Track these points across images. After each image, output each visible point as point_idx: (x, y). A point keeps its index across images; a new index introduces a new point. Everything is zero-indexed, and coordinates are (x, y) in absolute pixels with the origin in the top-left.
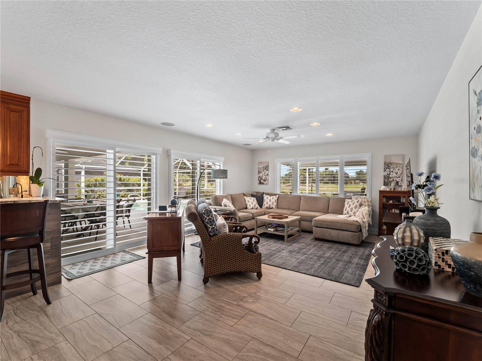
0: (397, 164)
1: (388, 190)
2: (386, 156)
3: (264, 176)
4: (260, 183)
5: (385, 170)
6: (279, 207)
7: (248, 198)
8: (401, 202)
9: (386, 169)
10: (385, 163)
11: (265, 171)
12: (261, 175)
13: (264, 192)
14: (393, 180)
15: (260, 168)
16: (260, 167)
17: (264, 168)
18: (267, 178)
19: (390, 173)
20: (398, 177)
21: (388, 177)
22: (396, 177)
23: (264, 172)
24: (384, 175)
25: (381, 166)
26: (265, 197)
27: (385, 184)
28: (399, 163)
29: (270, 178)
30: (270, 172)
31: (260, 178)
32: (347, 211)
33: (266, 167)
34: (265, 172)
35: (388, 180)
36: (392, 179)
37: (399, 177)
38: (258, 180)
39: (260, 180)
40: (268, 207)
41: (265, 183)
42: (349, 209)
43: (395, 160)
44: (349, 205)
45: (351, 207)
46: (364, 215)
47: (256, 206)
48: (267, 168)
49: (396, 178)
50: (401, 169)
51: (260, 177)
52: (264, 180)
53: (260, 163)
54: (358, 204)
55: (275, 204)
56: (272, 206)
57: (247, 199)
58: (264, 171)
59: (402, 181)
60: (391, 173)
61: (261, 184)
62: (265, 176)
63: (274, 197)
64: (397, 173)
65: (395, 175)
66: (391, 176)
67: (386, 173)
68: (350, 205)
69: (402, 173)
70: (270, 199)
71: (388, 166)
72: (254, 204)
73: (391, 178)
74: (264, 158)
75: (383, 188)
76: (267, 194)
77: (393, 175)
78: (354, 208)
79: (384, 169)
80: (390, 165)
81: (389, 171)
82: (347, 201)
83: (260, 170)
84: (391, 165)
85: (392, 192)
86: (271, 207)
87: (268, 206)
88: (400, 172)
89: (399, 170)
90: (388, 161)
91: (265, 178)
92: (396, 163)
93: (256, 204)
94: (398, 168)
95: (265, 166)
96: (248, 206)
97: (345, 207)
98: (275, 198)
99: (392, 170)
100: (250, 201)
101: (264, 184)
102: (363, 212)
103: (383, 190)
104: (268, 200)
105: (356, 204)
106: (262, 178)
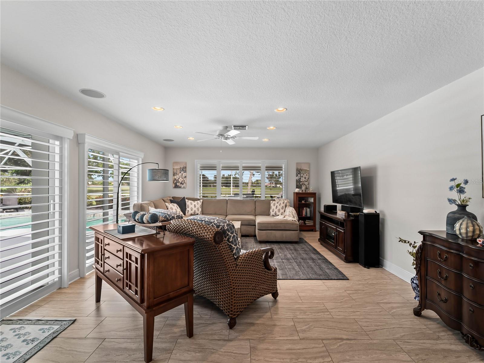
1: (301, 192)
2: (297, 164)
3: (181, 178)
4: (176, 186)
5: (297, 176)
6: (205, 212)
7: (170, 204)
9: (298, 174)
10: (297, 169)
11: (182, 172)
12: (176, 177)
13: (184, 197)
14: (303, 184)
15: (176, 169)
16: (175, 168)
17: (181, 169)
18: (184, 181)
19: (301, 178)
20: (306, 182)
21: (300, 181)
22: (305, 181)
23: (181, 174)
24: (296, 180)
25: (294, 172)
26: (188, 202)
27: (297, 187)
28: (307, 170)
29: (188, 180)
30: (189, 174)
31: (175, 181)
32: (274, 212)
33: (183, 168)
34: (182, 174)
35: (299, 183)
36: (302, 183)
37: (307, 181)
38: (174, 183)
39: (176, 183)
40: (193, 213)
41: (182, 186)
42: (276, 210)
43: (305, 167)
44: (275, 206)
45: (278, 209)
46: (294, 214)
48: (184, 169)
49: (305, 182)
50: (308, 175)
51: (175, 179)
52: (181, 183)
53: (176, 163)
54: (284, 205)
55: (200, 210)
56: (197, 212)
58: (180, 173)
59: (309, 184)
60: (302, 178)
61: (177, 187)
62: (182, 178)
63: (199, 201)
64: (305, 178)
66: (301, 180)
67: (298, 178)
68: (277, 206)
69: (309, 178)
70: (195, 205)
71: (299, 172)
73: (301, 182)
74: (181, 158)
75: (297, 190)
76: (189, 199)
77: (303, 179)
78: (281, 209)
79: (297, 174)
80: (300, 171)
81: (300, 176)
82: (273, 203)
83: (175, 171)
84: (301, 171)
86: (196, 213)
87: (192, 212)
88: (307, 177)
89: (306, 175)
90: (299, 168)
91: (182, 181)
92: (305, 170)
93: (179, 210)
94: (306, 174)
95: (182, 166)
97: (272, 209)
99: (302, 175)
100: (173, 208)
101: (180, 187)
102: (292, 212)
103: (297, 192)
104: (193, 206)
105: (282, 205)
106: (178, 180)
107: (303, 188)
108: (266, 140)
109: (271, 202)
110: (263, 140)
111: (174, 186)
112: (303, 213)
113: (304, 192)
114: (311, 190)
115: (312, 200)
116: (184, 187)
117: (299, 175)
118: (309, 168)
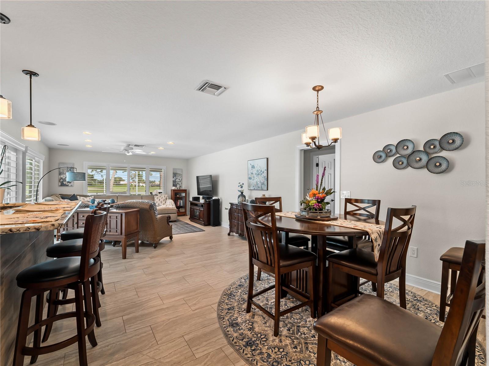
0: (179, 174)
1: (176, 189)
2: (174, 169)
4: (62, 185)
5: (173, 177)
10: (173, 173)
12: (63, 176)
13: (74, 194)
14: (178, 183)
15: (63, 169)
21: (175, 181)
25: (172, 175)
27: (174, 186)
28: (180, 174)
31: (61, 180)
32: (158, 203)
37: (180, 182)
38: (59, 181)
39: (62, 182)
41: (70, 185)
43: (178, 172)
44: (159, 199)
45: (160, 201)
46: (173, 204)
48: (72, 170)
51: (62, 178)
53: (62, 164)
54: (165, 198)
59: (182, 184)
61: (64, 186)
64: (179, 179)
65: (178, 181)
66: (176, 181)
67: (174, 179)
69: (182, 179)
71: (175, 175)
73: (176, 182)
74: (66, 159)
75: (174, 188)
76: (80, 196)
77: (177, 180)
78: (163, 201)
85: (178, 190)
88: (180, 179)
89: (180, 177)
90: (175, 172)
99: (177, 177)
101: (68, 186)
102: (171, 202)
105: (164, 198)
106: (65, 179)
107: (178, 186)
108: (153, 153)
109: (155, 196)
111: (60, 184)
112: (178, 204)
113: (178, 189)
114: (183, 188)
115: (184, 195)
116: (72, 186)
117: (175, 177)
118: (182, 172)
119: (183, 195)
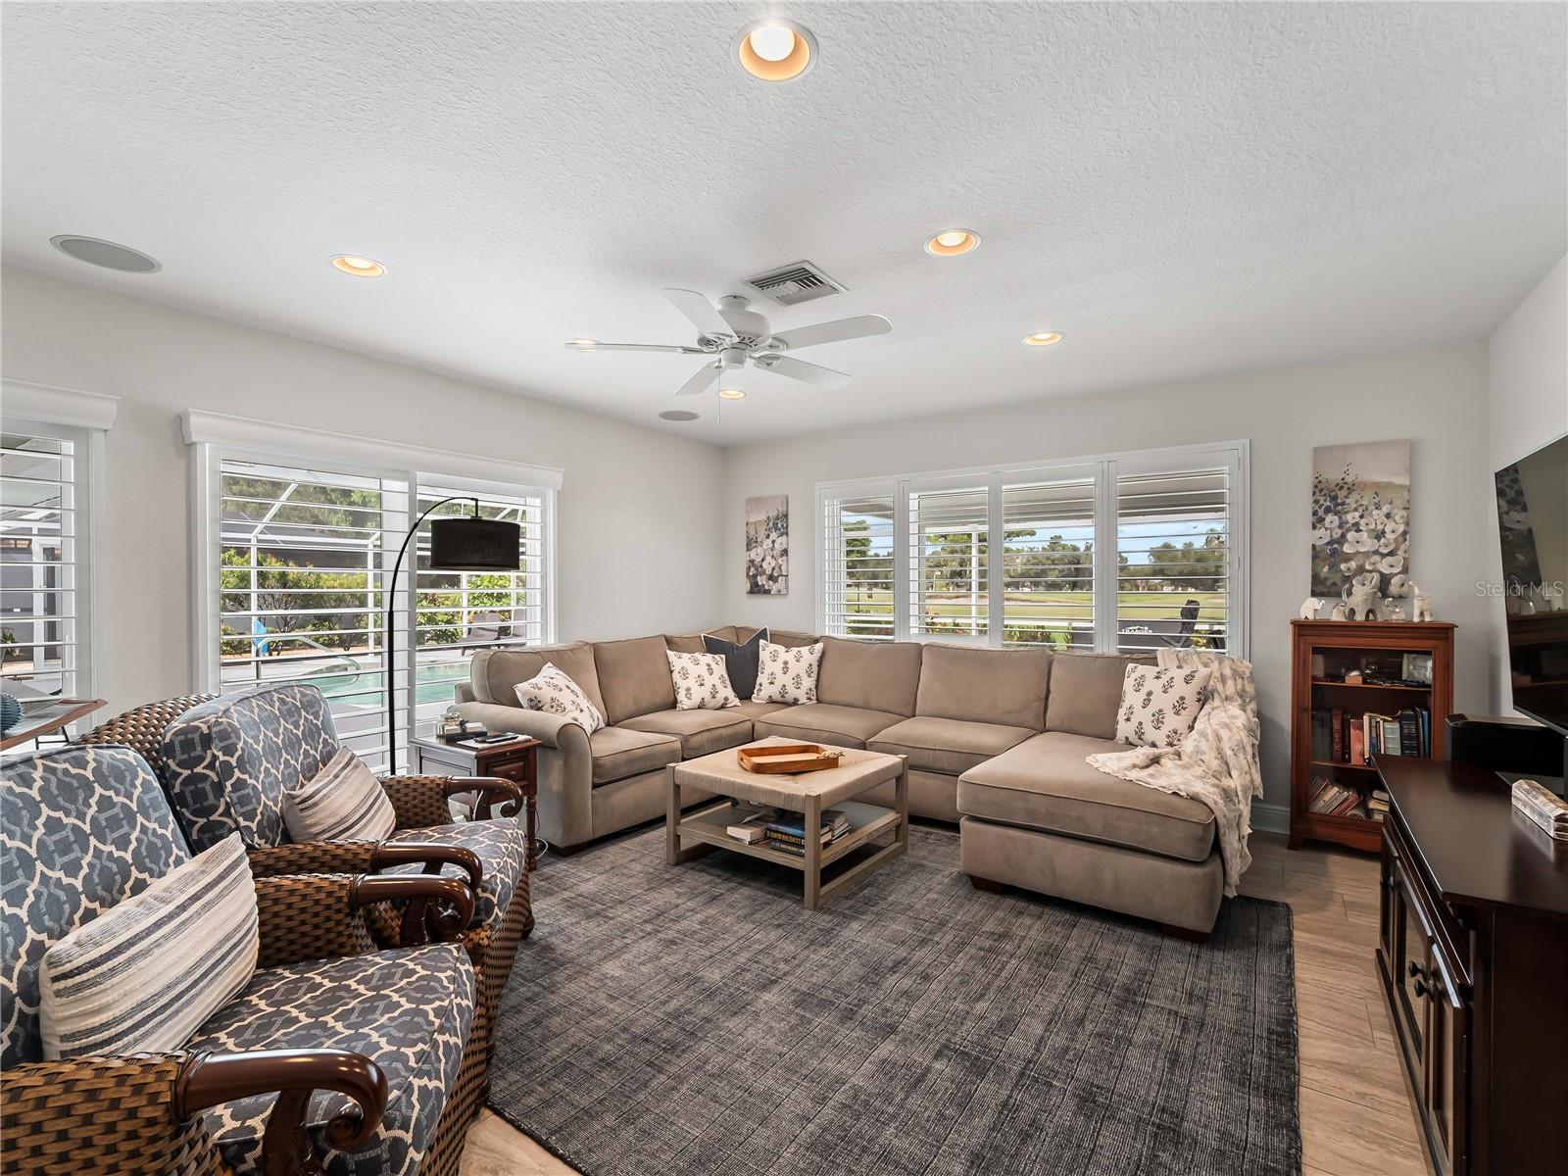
0: (1378, 489)
1: (1337, 616)
2: (1322, 452)
3: (769, 558)
4: (756, 589)
5: (1318, 522)
6: (825, 697)
7: (686, 656)
8: (1404, 677)
9: (1321, 513)
10: (1318, 487)
11: (774, 535)
12: (756, 554)
13: (764, 629)
14: (1361, 570)
15: (755, 522)
16: (752, 520)
17: (771, 525)
18: (780, 567)
19: (1343, 536)
20: (1384, 556)
21: (1334, 552)
22: (1376, 552)
23: (769, 541)
24: (1314, 547)
25: (1302, 504)
26: (767, 650)
27: (1320, 589)
28: (1390, 486)
29: (795, 566)
30: (795, 541)
31: (752, 569)
32: (1133, 725)
33: (777, 518)
34: (774, 542)
35: (1333, 567)
36: (1353, 564)
37: (1391, 554)
38: (748, 575)
39: (755, 576)
40: (777, 697)
41: (774, 587)
42: (1143, 716)
43: (1369, 471)
44: (1142, 695)
45: (1153, 707)
46: (1229, 752)
47: (720, 698)
48: (780, 523)
49: (1377, 558)
50: (1399, 515)
51: (752, 562)
52: (771, 578)
53: (754, 502)
54: (1190, 692)
55: (808, 683)
56: (792, 693)
57: (680, 661)
58: (768, 537)
59: (1405, 570)
60: (1351, 536)
61: (759, 592)
62: (773, 557)
63: (805, 650)
64: (1379, 535)
65: (1368, 544)
66: (1347, 549)
67: (1322, 536)
68: (1150, 694)
69: (1405, 533)
70: (786, 663)
71: (1334, 498)
72: (708, 687)
73: (1348, 558)
74: (768, 481)
75: (1311, 608)
77: (1359, 543)
78: (1169, 713)
79: (1315, 513)
80: (1341, 494)
81: (1340, 526)
82: (1134, 676)
83: (752, 533)
84: (1347, 497)
85: (1360, 627)
86: (789, 697)
87: (774, 691)
88: (1393, 529)
89: (1388, 516)
90: (1333, 476)
91: (773, 569)
92: (1377, 485)
93: (718, 683)
94: (1385, 509)
95: (773, 514)
96: (681, 696)
97: (1125, 705)
98: (809, 655)
99: (1351, 518)
100: (693, 670)
101: (768, 592)
102: (1219, 739)
103: (1311, 617)
104: (777, 668)
105: (1180, 689)
106: (761, 567)
107: (1360, 595)
108: (1043, 338)
109: (1130, 666)
110: (1028, 341)
111: (749, 586)
112: (1355, 747)
113: (1360, 617)
114: (1415, 611)
115: (1424, 670)
116: (779, 593)
117: (1329, 518)
118: (1412, 470)
119: (1418, 675)
